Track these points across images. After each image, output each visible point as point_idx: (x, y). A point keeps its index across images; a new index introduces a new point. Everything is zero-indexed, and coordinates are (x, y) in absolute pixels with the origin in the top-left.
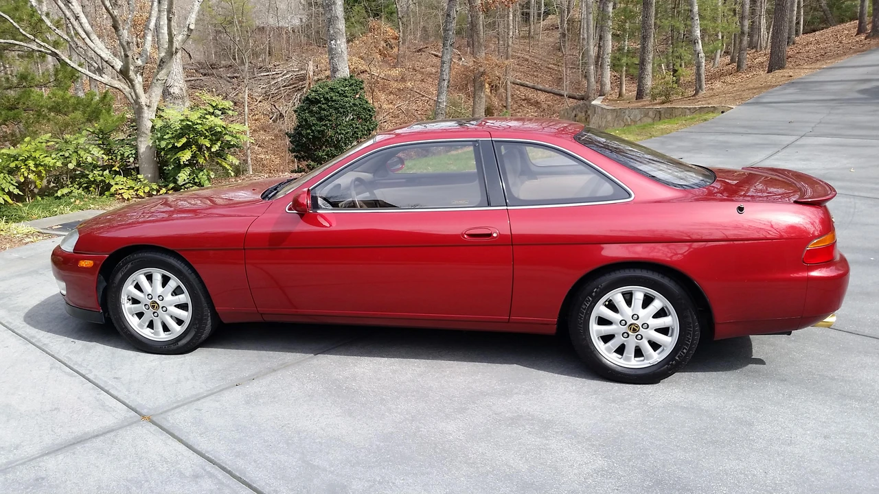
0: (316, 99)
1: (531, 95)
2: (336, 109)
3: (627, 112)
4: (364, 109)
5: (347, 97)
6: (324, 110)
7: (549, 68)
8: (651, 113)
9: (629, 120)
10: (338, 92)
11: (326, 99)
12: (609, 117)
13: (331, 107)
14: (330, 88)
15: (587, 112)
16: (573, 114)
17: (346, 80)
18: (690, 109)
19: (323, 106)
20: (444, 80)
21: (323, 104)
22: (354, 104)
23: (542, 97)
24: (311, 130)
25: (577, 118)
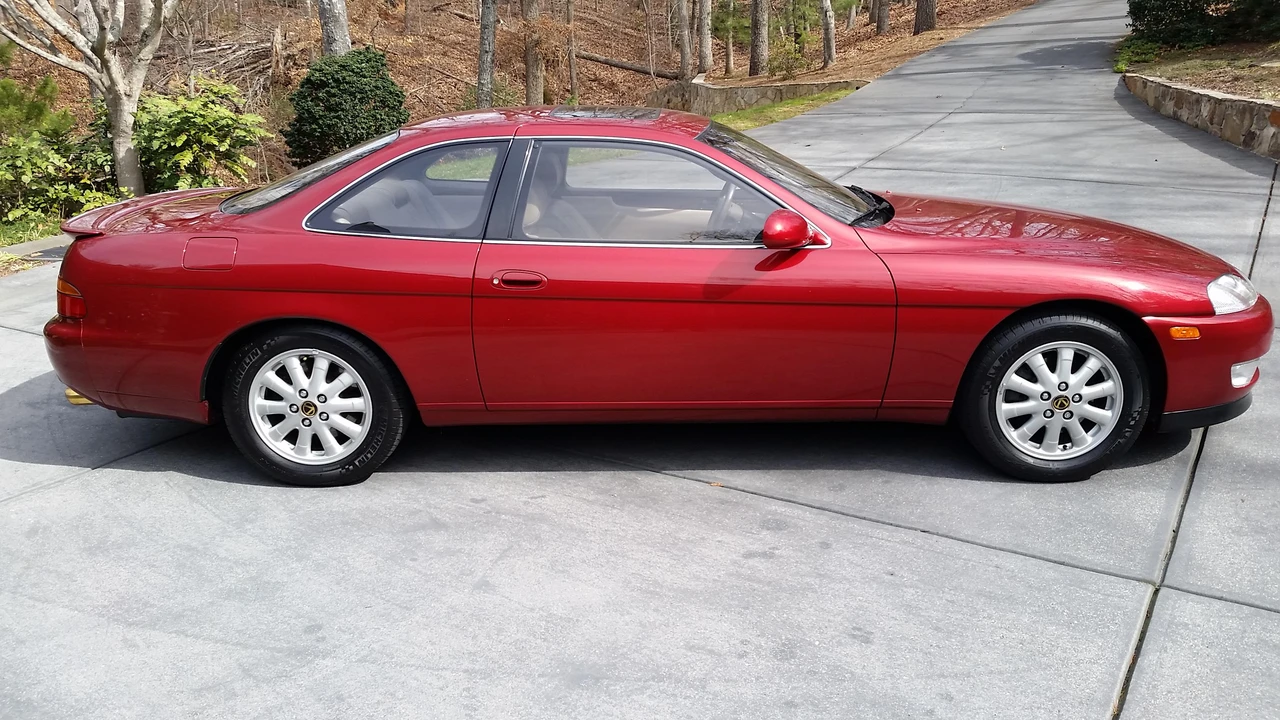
0: (321, 80)
1: (603, 73)
2: (352, 94)
3: (740, 92)
4: (391, 93)
5: (365, 77)
6: (334, 95)
7: (626, 34)
8: (769, 93)
9: (743, 103)
10: (353, 71)
11: (336, 81)
12: (718, 100)
13: (344, 91)
14: (341, 66)
15: (683, 95)
16: (666, 99)
17: (360, 53)
18: (817, 86)
19: (333, 91)
20: (487, 52)
21: (332, 87)
22: (377, 87)
23: (620, 75)
24: (318, 124)
25: (671, 105)
